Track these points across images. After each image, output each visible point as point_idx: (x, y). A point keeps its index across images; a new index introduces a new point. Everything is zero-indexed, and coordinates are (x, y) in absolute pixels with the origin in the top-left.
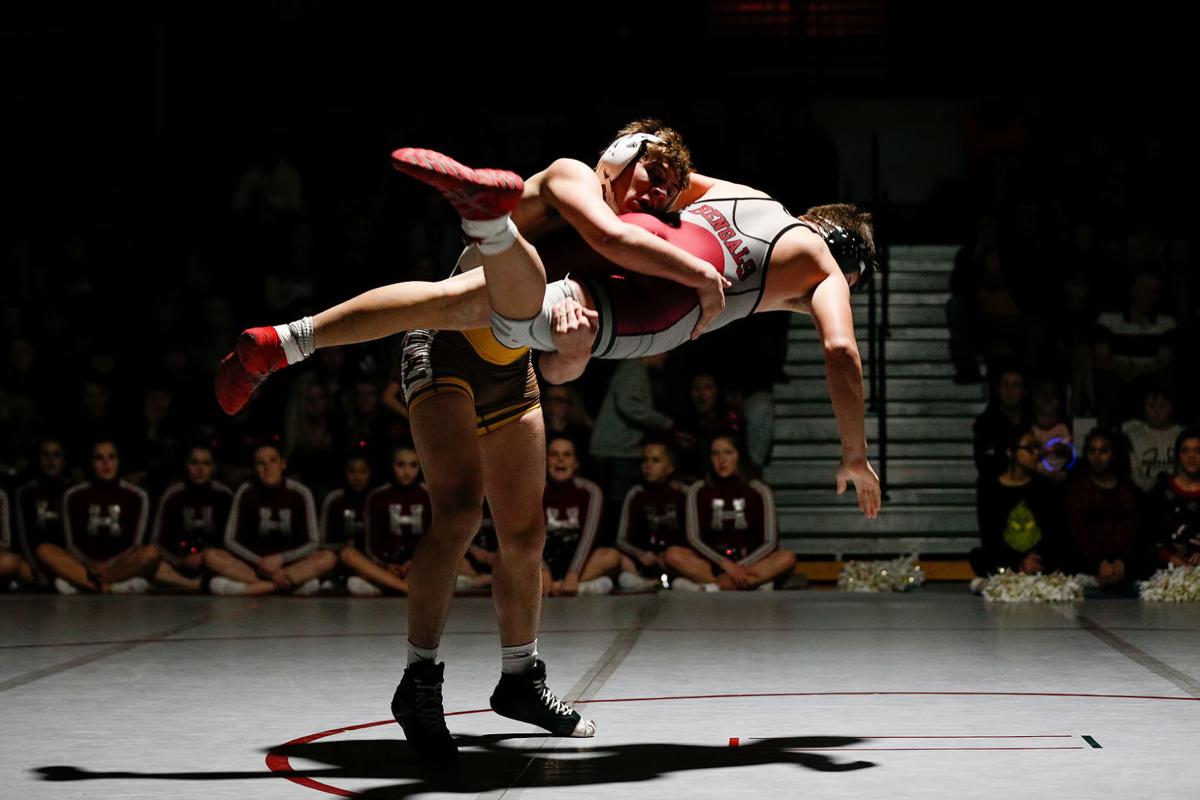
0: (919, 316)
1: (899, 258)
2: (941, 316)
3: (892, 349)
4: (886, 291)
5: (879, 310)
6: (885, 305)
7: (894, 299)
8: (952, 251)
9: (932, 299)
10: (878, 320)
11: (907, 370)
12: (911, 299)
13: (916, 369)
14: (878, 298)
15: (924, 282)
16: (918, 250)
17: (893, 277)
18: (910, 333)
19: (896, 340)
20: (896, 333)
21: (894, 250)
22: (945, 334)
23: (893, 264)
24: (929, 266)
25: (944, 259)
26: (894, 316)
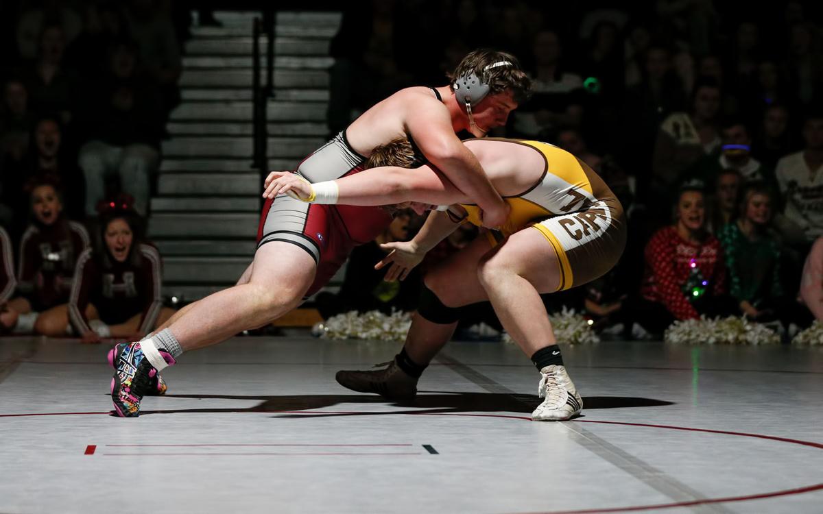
0: (305, 79)
1: (285, 23)
2: (325, 79)
3: (274, 109)
4: (271, 55)
5: (264, 73)
6: (271, 69)
7: (280, 62)
8: (336, 18)
9: (316, 63)
10: (263, 81)
11: (289, 129)
12: (295, 63)
13: (299, 129)
14: (263, 61)
15: (309, 47)
16: (305, 16)
17: (279, 42)
18: (295, 94)
19: (281, 101)
20: (280, 95)
21: (281, 16)
22: (324, 95)
23: (280, 29)
24: (313, 32)
25: (329, 25)
26: (279, 79)
